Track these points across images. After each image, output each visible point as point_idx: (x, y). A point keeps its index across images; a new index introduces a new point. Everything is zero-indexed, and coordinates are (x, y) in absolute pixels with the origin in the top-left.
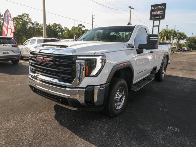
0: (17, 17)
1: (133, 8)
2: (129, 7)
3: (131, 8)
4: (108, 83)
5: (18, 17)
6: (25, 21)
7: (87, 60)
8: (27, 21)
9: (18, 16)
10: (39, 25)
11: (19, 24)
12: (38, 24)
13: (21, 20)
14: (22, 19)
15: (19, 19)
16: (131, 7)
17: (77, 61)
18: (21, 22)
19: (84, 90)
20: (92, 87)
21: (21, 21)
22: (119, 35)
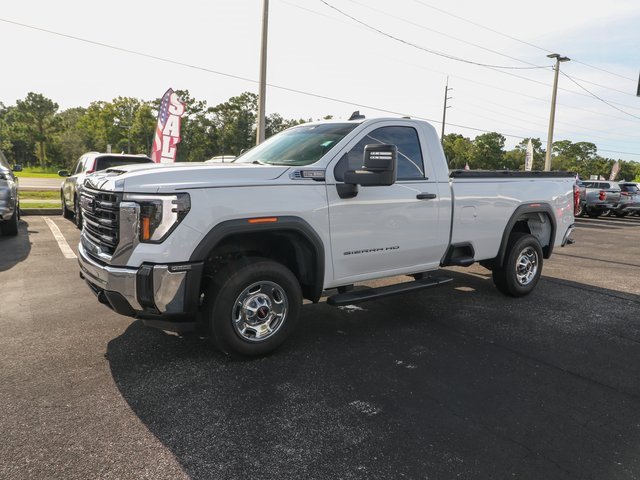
0: (227, 104)
1: (566, 59)
2: (551, 56)
3: (560, 59)
4: (201, 261)
5: (231, 104)
6: (247, 115)
7: (143, 204)
8: (251, 114)
9: (230, 100)
10: (284, 123)
11: (231, 122)
12: (281, 120)
13: (237, 111)
14: (238, 108)
15: (232, 108)
16: (558, 56)
17: (122, 204)
18: (236, 118)
19: (135, 272)
20: (149, 268)
21: (236, 114)
22: (541, 150)
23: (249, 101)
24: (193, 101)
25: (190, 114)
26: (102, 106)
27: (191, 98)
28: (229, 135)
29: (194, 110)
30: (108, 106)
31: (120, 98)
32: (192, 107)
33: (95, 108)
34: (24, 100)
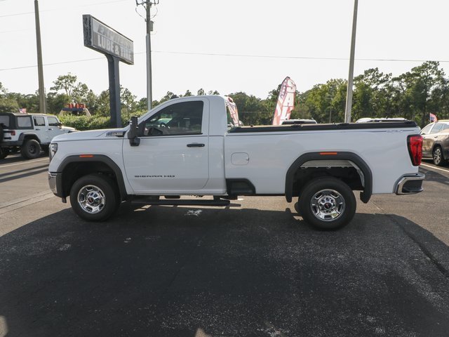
5: (412, 72)
6: (426, 79)
8: (431, 78)
13: (417, 78)
14: (419, 75)
21: (416, 80)
23: (430, 68)
24: (381, 75)
25: (378, 84)
26: (320, 87)
27: (380, 73)
28: (407, 97)
29: (382, 82)
30: (324, 86)
31: (332, 80)
32: (380, 79)
33: (316, 89)
34: (276, 89)
